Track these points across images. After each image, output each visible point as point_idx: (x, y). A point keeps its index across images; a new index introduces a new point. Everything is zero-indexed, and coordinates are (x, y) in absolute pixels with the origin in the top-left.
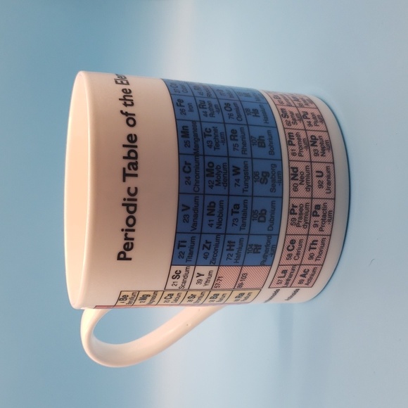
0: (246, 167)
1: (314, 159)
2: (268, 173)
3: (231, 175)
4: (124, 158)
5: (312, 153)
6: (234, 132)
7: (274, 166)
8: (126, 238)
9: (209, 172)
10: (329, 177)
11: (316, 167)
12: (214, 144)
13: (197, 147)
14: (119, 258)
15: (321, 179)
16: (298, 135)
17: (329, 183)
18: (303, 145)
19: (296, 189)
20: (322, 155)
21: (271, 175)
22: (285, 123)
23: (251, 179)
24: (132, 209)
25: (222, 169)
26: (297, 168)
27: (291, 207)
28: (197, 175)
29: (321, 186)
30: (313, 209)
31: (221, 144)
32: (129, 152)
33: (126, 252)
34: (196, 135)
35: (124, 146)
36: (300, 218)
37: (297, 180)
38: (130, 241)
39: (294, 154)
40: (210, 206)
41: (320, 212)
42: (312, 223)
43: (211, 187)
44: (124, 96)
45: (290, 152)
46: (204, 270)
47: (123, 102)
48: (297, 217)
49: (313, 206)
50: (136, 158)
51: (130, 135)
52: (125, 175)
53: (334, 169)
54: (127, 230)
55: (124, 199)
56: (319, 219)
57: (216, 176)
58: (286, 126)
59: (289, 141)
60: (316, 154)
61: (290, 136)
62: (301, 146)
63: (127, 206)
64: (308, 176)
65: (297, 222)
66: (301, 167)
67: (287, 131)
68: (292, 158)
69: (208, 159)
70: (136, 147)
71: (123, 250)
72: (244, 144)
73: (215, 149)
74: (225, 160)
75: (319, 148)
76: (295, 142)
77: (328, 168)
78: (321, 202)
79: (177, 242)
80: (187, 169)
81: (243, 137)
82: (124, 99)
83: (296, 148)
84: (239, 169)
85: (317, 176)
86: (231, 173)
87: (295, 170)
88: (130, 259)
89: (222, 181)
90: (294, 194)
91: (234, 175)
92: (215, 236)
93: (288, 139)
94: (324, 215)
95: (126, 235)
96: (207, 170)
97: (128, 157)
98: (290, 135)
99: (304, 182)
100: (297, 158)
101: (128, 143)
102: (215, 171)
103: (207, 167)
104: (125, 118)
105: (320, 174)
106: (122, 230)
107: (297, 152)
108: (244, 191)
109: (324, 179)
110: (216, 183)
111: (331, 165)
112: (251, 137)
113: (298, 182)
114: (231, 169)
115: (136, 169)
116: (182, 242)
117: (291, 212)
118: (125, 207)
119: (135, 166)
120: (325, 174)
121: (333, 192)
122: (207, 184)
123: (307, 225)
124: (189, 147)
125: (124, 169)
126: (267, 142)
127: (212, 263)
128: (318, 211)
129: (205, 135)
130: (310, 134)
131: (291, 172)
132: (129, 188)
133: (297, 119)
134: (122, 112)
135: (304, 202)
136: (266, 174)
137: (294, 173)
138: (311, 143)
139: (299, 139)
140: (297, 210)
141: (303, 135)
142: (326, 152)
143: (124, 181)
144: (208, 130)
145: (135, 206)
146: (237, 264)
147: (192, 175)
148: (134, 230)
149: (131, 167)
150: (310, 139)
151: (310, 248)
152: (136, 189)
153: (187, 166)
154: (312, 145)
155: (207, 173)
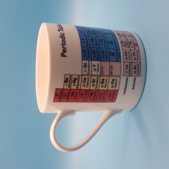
8: (63, 48)
14: (62, 56)
33: (64, 53)
38: (65, 49)
46: (95, 63)
54: (63, 45)
71: (63, 52)
79: (82, 50)
88: (66, 56)
95: (63, 46)
106: (61, 45)
116: (84, 50)
127: (98, 60)
146: (107, 60)
148: (65, 45)
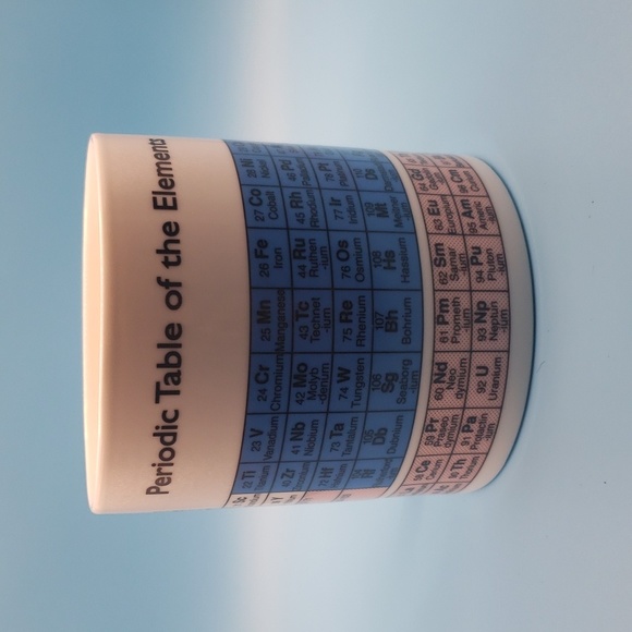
0: (360, 368)
1: (477, 345)
2: (396, 374)
3: (334, 383)
4: (159, 366)
5: (476, 335)
6: (347, 305)
7: (407, 363)
9: (299, 380)
10: (497, 375)
11: (478, 359)
12: (311, 330)
13: (281, 338)
15: (483, 379)
16: (456, 303)
17: (496, 385)
18: (462, 322)
19: (439, 397)
20: (491, 339)
21: (400, 377)
22: (437, 279)
23: (367, 387)
24: (168, 439)
25: (320, 375)
26: (445, 364)
27: (428, 422)
28: (278, 385)
29: (481, 388)
30: (464, 422)
31: (322, 331)
32: (167, 357)
34: (281, 318)
35: (160, 346)
36: (442, 435)
37: (444, 382)
39: (443, 340)
40: (296, 428)
41: (475, 427)
42: (460, 440)
43: (300, 402)
44: (166, 243)
45: (438, 336)
47: (161, 257)
48: (436, 434)
49: (465, 418)
50: (179, 364)
51: (170, 326)
52: (159, 393)
53: (508, 362)
55: (157, 428)
56: (472, 436)
57: (308, 385)
58: (439, 286)
59: (439, 316)
60: (482, 338)
61: (442, 306)
62: (457, 324)
63: (162, 436)
64: (462, 375)
65: (435, 440)
66: (453, 361)
67: (440, 296)
68: (440, 346)
69: (298, 359)
70: (180, 346)
72: (362, 328)
73: (312, 340)
74: (327, 359)
75: (488, 326)
76: (449, 317)
77: (497, 361)
78: (478, 413)
80: (262, 378)
81: (362, 315)
82: (164, 251)
83: (449, 329)
84: (349, 371)
85: (478, 375)
86: (335, 378)
87: (443, 367)
89: (318, 391)
90: (434, 403)
91: (338, 382)
92: (302, 464)
93: (438, 313)
94: (481, 430)
96: (296, 377)
97: (166, 365)
98: (443, 304)
99: (455, 386)
100: (449, 346)
101: (166, 340)
102: (309, 378)
103: (295, 371)
104: (163, 292)
105: (484, 371)
107: (450, 335)
108: (353, 404)
109: (489, 379)
110: (307, 395)
111: (504, 355)
112: (375, 314)
113: (444, 386)
114: (336, 372)
115: (177, 383)
117: (428, 428)
118: (158, 438)
119: (176, 379)
120: (492, 370)
121: (500, 397)
122: (293, 398)
123: (451, 442)
124: (269, 340)
125: (158, 384)
126: (401, 322)
128: (471, 425)
129: (298, 316)
130: (477, 297)
131: (436, 370)
132: (165, 413)
133: (459, 266)
134: (159, 279)
135: (450, 414)
136: (392, 377)
137: (440, 370)
138: (475, 317)
139: (457, 312)
140: (437, 426)
141: (464, 302)
142: (500, 331)
143: (157, 401)
144: (304, 306)
145: (175, 435)
147: (270, 386)
149: (170, 380)
150: (475, 310)
151: (453, 467)
152: (177, 412)
153: (262, 372)
154: (478, 321)
155: (294, 381)
